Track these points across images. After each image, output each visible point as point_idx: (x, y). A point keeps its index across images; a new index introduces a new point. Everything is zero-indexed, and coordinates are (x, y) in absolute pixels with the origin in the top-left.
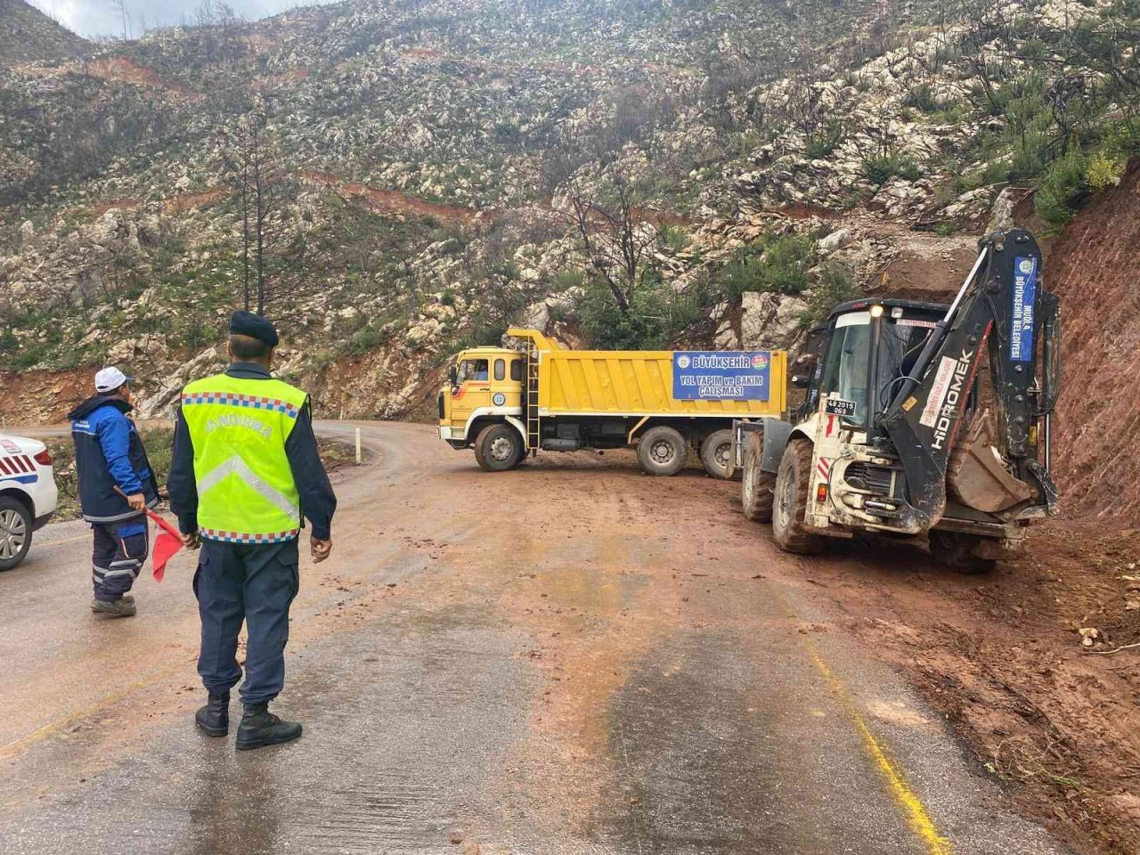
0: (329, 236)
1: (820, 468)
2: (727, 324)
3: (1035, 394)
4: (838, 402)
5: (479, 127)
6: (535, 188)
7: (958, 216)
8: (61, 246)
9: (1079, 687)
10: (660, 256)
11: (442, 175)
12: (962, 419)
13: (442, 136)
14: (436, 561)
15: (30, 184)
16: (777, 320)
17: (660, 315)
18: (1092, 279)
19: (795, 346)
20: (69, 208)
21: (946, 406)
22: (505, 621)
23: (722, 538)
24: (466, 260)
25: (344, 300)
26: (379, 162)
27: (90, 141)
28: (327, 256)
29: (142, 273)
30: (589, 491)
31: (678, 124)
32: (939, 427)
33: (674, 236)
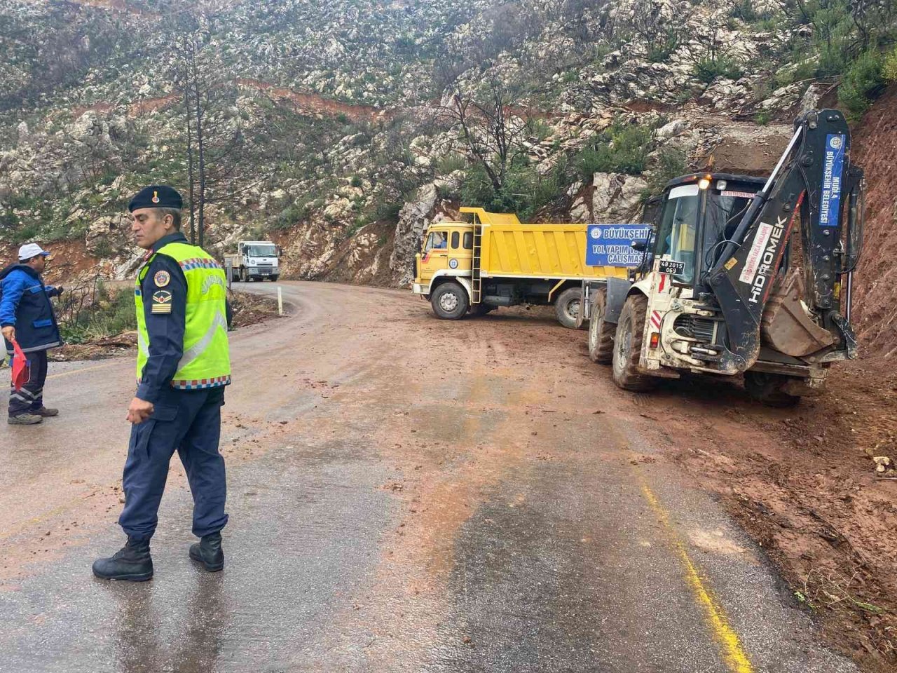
0: (263, 132)
1: (653, 319)
2: (581, 200)
3: (840, 254)
4: (669, 263)
5: (382, 41)
6: (427, 90)
7: (773, 109)
8: (50, 141)
9: (875, 512)
10: (527, 144)
11: (353, 81)
12: (776, 277)
13: (352, 48)
14: (326, 400)
15: (24, 91)
16: (622, 196)
17: (527, 193)
18: (886, 158)
19: (636, 217)
20: (55, 111)
21: (763, 265)
22: (376, 456)
23: (570, 378)
24: (372, 150)
25: (275, 184)
26: (302, 70)
27: (69, 56)
28: (261, 148)
29: (113, 163)
30: (464, 338)
31: (543, 36)
32: (756, 284)
33: (539, 127)
